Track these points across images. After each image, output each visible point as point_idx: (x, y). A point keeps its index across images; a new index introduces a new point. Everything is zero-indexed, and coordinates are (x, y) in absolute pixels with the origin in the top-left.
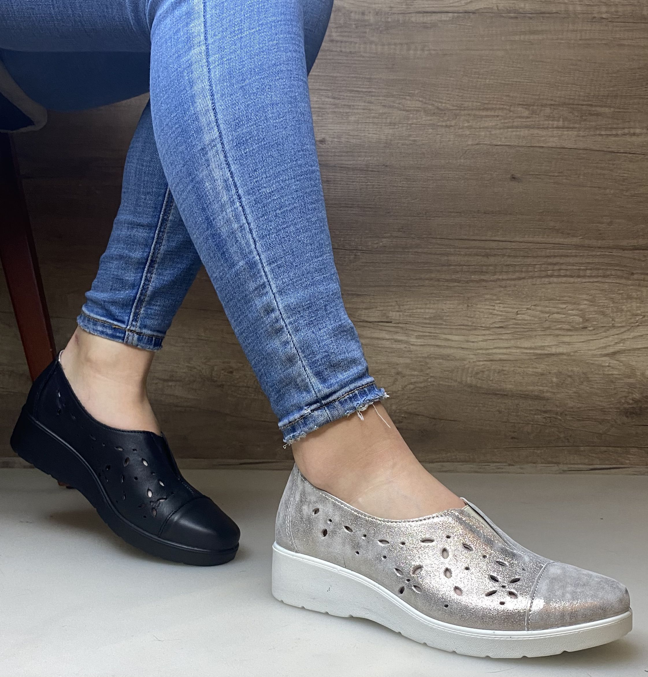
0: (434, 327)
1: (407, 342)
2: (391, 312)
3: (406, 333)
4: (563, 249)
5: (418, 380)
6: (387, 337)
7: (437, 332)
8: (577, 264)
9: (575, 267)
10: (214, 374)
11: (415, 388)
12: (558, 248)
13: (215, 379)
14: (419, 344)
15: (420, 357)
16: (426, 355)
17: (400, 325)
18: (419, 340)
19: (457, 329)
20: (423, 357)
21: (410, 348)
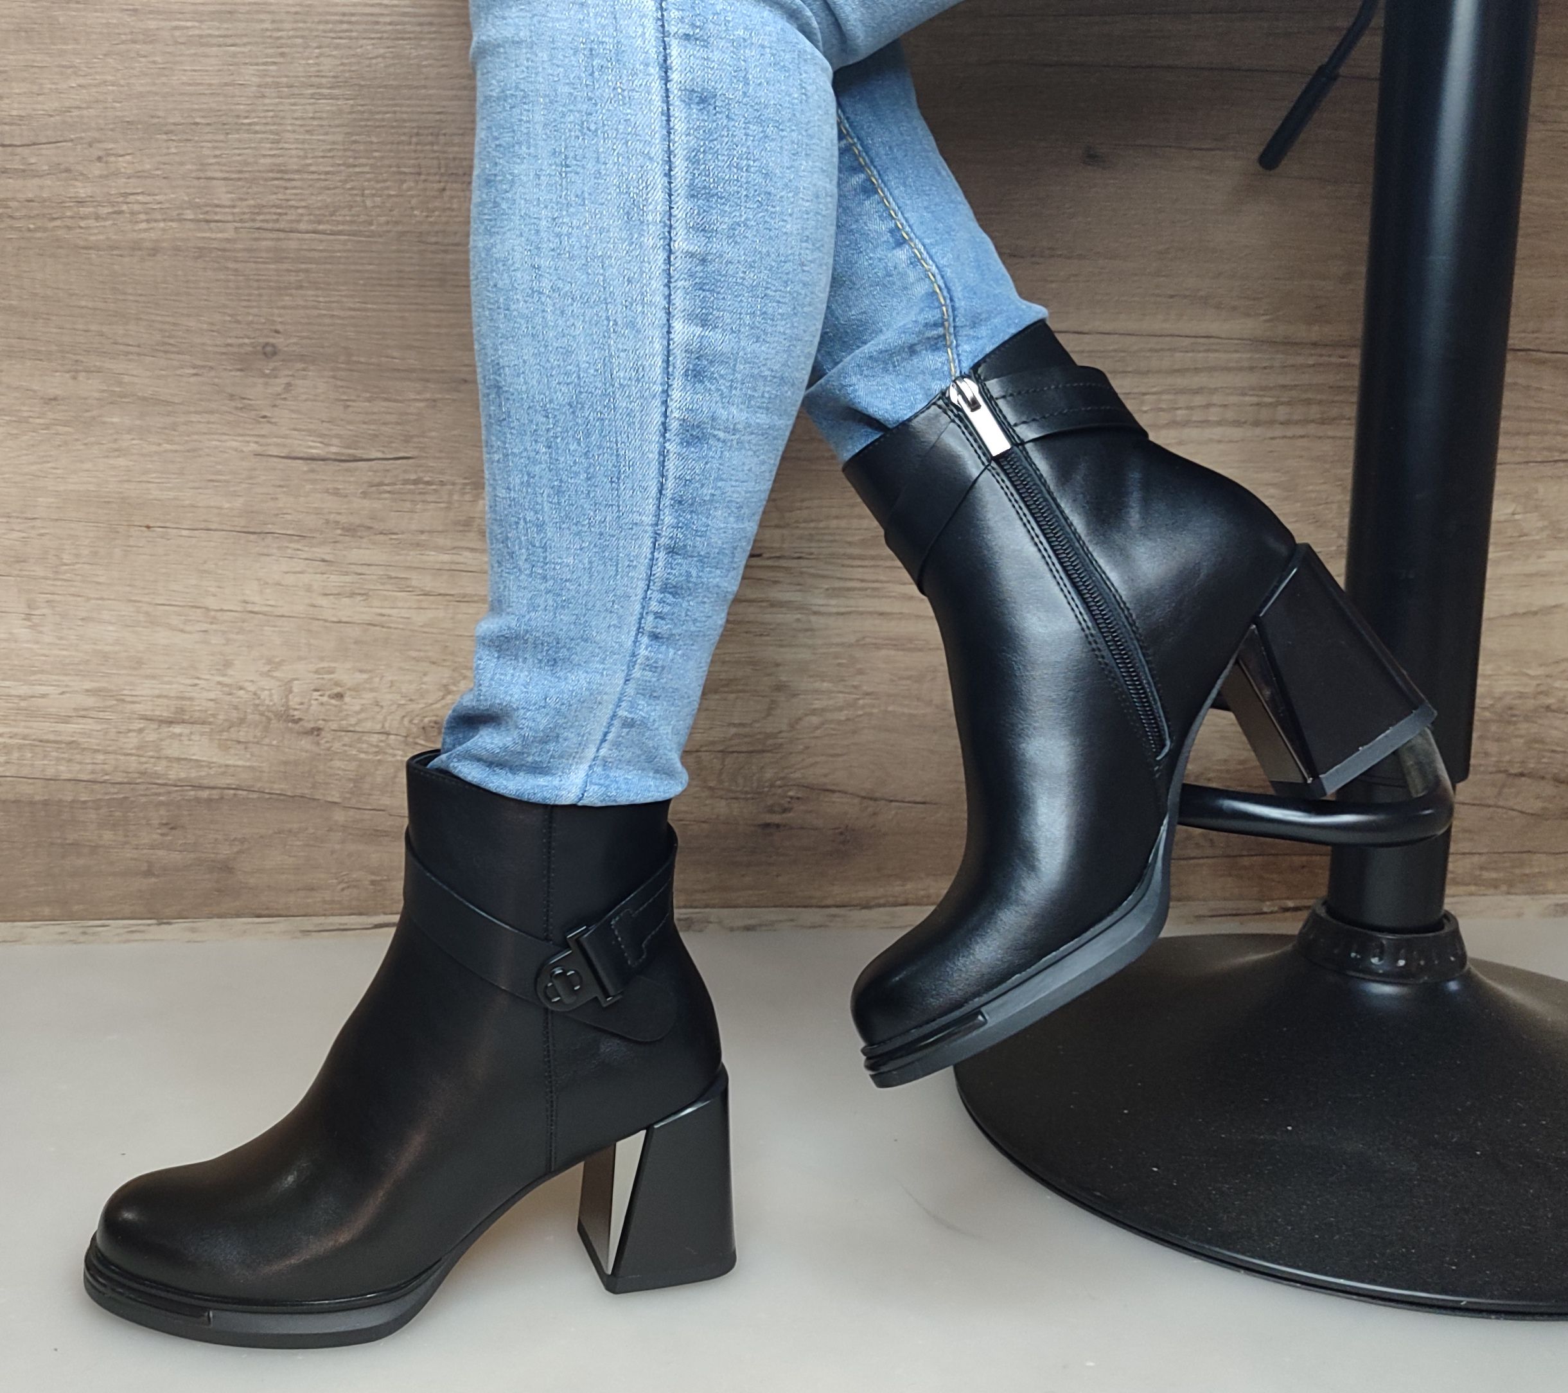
1: (802, 607)
3: (798, 584)
4: (1216, 351)
5: (831, 702)
7: (882, 578)
8: (1253, 389)
9: (1247, 399)
10: (294, 701)
11: (823, 724)
12: (1205, 347)
13: (297, 714)
14: (834, 610)
15: (837, 645)
16: (852, 639)
17: (783, 563)
18: (833, 602)
20: (842, 644)
21: (810, 622)
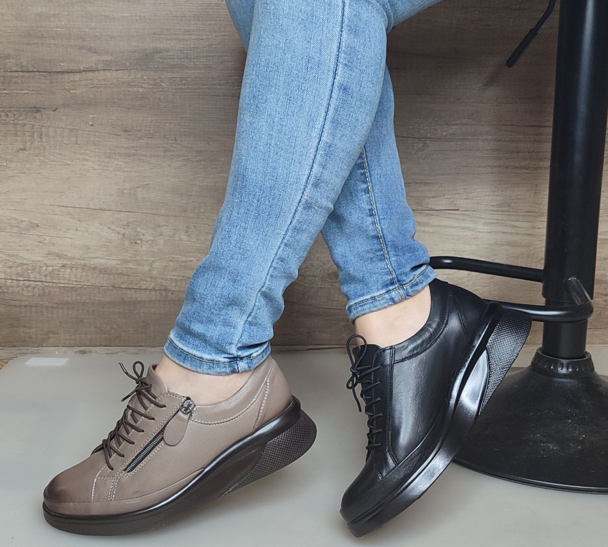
0: (501, 214)
1: (474, 230)
2: (458, 200)
3: (473, 221)
6: (455, 224)
7: (505, 219)
14: (486, 231)
16: (493, 242)
17: (467, 213)
18: (486, 228)
19: (524, 215)
20: (489, 244)
